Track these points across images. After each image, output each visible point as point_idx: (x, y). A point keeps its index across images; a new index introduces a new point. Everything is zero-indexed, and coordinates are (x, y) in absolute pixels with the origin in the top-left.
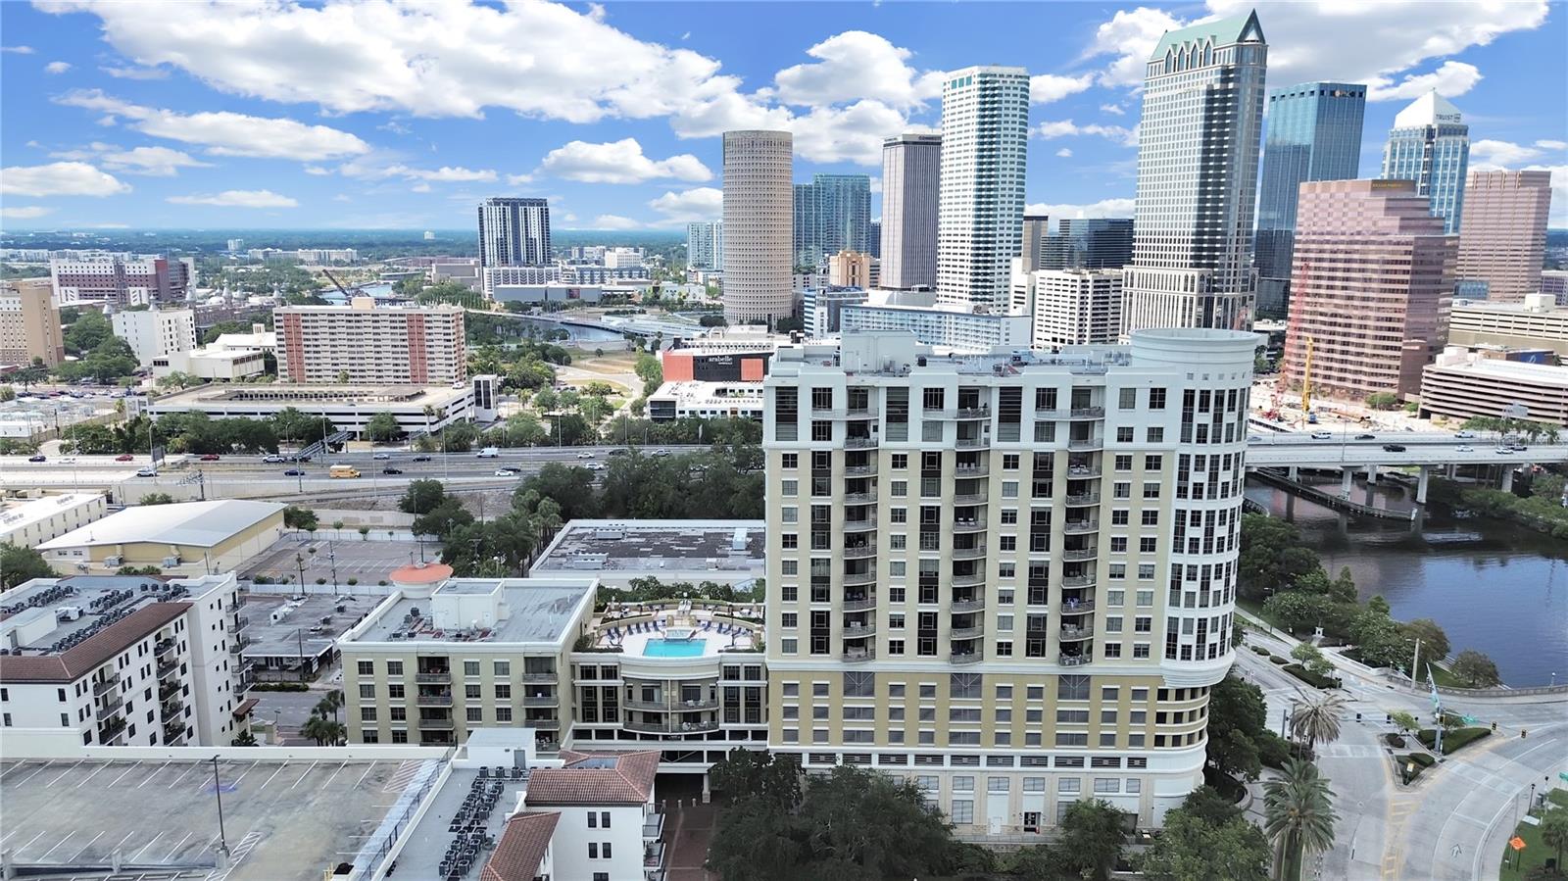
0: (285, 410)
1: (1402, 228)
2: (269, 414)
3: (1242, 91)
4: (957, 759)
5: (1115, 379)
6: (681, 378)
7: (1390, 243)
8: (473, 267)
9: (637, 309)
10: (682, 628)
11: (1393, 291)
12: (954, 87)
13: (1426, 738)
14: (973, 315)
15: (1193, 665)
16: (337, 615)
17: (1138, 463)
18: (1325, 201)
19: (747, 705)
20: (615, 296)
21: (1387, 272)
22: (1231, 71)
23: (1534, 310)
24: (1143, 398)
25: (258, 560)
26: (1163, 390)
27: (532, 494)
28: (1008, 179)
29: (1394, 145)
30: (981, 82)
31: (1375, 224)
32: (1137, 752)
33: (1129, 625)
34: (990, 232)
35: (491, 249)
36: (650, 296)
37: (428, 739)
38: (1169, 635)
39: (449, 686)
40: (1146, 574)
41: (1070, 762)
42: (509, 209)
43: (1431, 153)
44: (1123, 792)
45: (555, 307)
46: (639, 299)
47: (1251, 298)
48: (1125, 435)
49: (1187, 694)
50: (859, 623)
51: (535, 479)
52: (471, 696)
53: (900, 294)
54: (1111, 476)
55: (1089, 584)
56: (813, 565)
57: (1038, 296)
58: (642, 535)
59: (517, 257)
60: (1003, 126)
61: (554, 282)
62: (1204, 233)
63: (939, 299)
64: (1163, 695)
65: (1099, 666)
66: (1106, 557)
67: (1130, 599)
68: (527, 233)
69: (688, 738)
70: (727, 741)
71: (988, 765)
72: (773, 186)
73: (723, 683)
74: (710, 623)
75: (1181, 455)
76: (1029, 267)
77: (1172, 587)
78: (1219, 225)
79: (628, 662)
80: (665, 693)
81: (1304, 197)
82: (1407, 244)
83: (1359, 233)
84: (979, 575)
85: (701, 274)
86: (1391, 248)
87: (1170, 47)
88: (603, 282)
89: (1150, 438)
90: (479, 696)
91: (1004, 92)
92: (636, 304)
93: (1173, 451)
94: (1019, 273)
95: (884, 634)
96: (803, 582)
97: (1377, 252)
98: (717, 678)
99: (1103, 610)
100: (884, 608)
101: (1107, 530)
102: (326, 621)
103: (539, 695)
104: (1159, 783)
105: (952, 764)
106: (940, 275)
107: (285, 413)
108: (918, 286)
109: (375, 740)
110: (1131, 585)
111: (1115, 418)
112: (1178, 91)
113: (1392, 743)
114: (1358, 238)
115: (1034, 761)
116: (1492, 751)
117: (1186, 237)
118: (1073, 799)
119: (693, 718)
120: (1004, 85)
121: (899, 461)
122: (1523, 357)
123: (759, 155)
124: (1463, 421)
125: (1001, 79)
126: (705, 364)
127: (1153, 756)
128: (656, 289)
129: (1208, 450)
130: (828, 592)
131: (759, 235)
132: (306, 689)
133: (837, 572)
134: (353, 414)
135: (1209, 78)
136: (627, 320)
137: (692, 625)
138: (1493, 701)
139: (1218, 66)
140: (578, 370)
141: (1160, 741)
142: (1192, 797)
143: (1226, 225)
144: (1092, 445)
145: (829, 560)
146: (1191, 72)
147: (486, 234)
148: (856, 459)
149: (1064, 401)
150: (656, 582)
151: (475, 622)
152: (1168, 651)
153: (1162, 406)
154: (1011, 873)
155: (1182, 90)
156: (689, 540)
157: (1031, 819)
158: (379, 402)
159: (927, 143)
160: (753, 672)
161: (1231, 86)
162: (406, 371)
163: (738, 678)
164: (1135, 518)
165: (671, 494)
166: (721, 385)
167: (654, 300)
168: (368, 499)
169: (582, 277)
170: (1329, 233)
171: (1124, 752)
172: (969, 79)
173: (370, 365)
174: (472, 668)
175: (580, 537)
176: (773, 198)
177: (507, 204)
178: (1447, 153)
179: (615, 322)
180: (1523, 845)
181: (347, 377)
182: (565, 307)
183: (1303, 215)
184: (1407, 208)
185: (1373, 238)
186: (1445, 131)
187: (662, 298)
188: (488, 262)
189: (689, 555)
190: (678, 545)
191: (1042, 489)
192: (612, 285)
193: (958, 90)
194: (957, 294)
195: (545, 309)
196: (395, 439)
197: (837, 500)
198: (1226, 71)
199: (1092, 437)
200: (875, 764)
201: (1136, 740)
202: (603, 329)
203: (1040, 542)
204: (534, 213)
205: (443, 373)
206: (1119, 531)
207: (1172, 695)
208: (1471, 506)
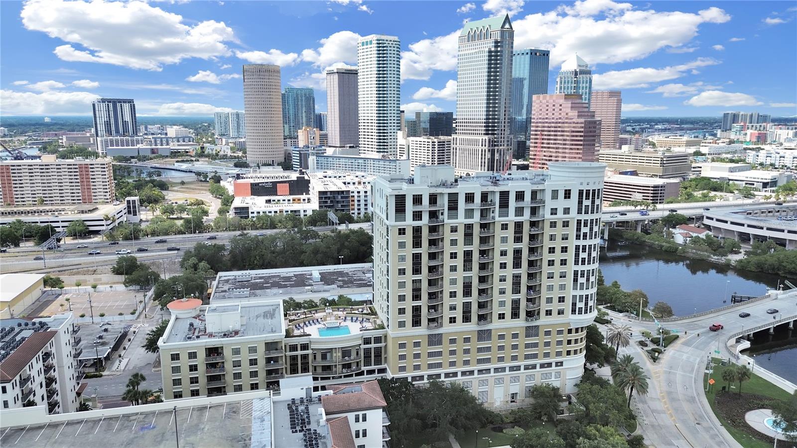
0: (15, 221)
1: (579, 116)
2: (5, 224)
3: (504, 52)
4: (480, 372)
5: (549, 186)
6: (246, 195)
7: (574, 123)
8: (89, 137)
9: (194, 159)
10: (331, 321)
11: (576, 145)
12: (363, 45)
13: (655, 341)
14: (381, 160)
15: (583, 316)
16: (105, 333)
17: (559, 225)
18: (544, 103)
19: (375, 356)
20: (179, 152)
21: (573, 136)
22: (499, 42)
23: (626, 153)
24: (561, 194)
25: (34, 307)
26: (570, 190)
27: (193, 260)
28: (392, 92)
29: (561, 78)
30: (378, 43)
31: (567, 114)
32: (559, 359)
33: (556, 300)
34: (385, 118)
35: (101, 128)
36: (199, 152)
37: (211, 392)
38: (573, 303)
39: (223, 363)
40: (563, 276)
41: (530, 367)
42: (111, 105)
43: (577, 82)
44: (553, 379)
45: (144, 158)
46: (193, 154)
47: (511, 149)
48: (554, 212)
49: (580, 330)
50: (433, 310)
51: (191, 252)
52: (236, 366)
53: (340, 149)
54: (548, 231)
55: (538, 282)
56: (413, 283)
57: (411, 150)
58: (260, 278)
59: (117, 131)
60: (389, 65)
61: (140, 145)
62: (489, 119)
63: (361, 152)
64: (570, 331)
65: (543, 321)
66: (546, 269)
67: (556, 288)
68: (122, 118)
69: (345, 376)
70: (365, 376)
71: (494, 373)
72: (272, 93)
73: (363, 346)
74: (345, 318)
75: (578, 220)
76: (406, 136)
77: (574, 281)
78: (496, 115)
79: (314, 340)
80: (335, 355)
81: (535, 102)
82: (581, 123)
83: (560, 118)
84: (490, 282)
85: (224, 140)
86: (574, 125)
87: (470, 30)
88: (168, 144)
89: (565, 213)
90: (240, 366)
91: (389, 48)
92: (191, 156)
93: (574, 218)
94: (401, 138)
95: (447, 314)
96: (408, 292)
97: (568, 127)
98: (360, 345)
99: (545, 294)
100: (447, 301)
101: (546, 257)
102: (100, 337)
103: (272, 362)
104: (568, 372)
105: (478, 374)
106: (361, 139)
107: (14, 223)
108: (348, 145)
109: (181, 396)
110: (556, 282)
111: (550, 204)
112: (475, 51)
113: (642, 345)
114: (560, 121)
115: (515, 369)
116: (681, 344)
117: (481, 121)
118: (533, 385)
119: (347, 366)
120: (389, 45)
121: (454, 230)
122: (625, 173)
123: (263, 77)
124: (610, 203)
125: (387, 42)
126: (257, 187)
127: (566, 360)
128: (202, 148)
129: (589, 217)
130: (421, 296)
131: (265, 119)
132: (101, 376)
133: (424, 285)
134: (58, 222)
135: (489, 45)
136: (190, 165)
137: (337, 319)
138: (674, 323)
139: (493, 39)
140: (174, 193)
141: (569, 353)
142: (583, 377)
143: (499, 115)
144: (538, 217)
145: (421, 280)
146: (480, 42)
147: (98, 119)
148: (433, 229)
149: (528, 197)
150: (294, 301)
151: (231, 327)
152: (572, 311)
153: (569, 197)
154: (511, 422)
155: (477, 50)
156: (288, 279)
157: (514, 396)
158: (71, 214)
159: (349, 73)
160: (378, 340)
161: (499, 49)
162: (79, 196)
163: (371, 343)
164: (558, 250)
165: (269, 255)
166: (268, 198)
167: (202, 154)
168: (91, 269)
169: (155, 141)
170: (547, 118)
171: (553, 360)
172: (371, 42)
173: (56, 193)
174: (236, 352)
175: (227, 281)
176: (272, 100)
177: (110, 102)
178: (583, 82)
179: (184, 166)
180: (714, 382)
181: (43, 201)
182: (151, 159)
183: (535, 110)
184: (580, 107)
185: (566, 121)
186: (582, 72)
187: (206, 153)
188: (99, 134)
189: (292, 286)
190: (283, 282)
191: (518, 239)
192: (174, 146)
193: (365, 47)
194: (370, 149)
195: (139, 160)
196: (85, 235)
197: (424, 250)
198: (496, 42)
199: (539, 214)
200: (443, 378)
201: (559, 354)
202: (177, 170)
203: (517, 264)
204: (126, 107)
205: (102, 197)
206: (551, 257)
207: (574, 331)
208: (627, 240)
